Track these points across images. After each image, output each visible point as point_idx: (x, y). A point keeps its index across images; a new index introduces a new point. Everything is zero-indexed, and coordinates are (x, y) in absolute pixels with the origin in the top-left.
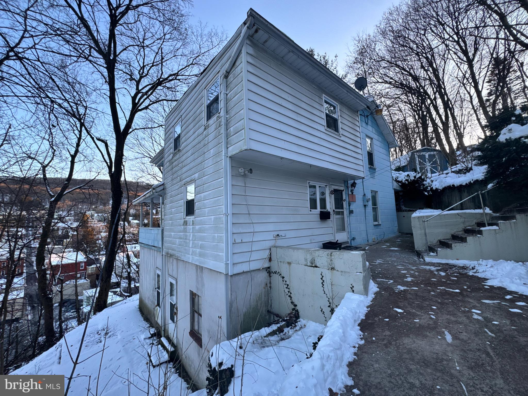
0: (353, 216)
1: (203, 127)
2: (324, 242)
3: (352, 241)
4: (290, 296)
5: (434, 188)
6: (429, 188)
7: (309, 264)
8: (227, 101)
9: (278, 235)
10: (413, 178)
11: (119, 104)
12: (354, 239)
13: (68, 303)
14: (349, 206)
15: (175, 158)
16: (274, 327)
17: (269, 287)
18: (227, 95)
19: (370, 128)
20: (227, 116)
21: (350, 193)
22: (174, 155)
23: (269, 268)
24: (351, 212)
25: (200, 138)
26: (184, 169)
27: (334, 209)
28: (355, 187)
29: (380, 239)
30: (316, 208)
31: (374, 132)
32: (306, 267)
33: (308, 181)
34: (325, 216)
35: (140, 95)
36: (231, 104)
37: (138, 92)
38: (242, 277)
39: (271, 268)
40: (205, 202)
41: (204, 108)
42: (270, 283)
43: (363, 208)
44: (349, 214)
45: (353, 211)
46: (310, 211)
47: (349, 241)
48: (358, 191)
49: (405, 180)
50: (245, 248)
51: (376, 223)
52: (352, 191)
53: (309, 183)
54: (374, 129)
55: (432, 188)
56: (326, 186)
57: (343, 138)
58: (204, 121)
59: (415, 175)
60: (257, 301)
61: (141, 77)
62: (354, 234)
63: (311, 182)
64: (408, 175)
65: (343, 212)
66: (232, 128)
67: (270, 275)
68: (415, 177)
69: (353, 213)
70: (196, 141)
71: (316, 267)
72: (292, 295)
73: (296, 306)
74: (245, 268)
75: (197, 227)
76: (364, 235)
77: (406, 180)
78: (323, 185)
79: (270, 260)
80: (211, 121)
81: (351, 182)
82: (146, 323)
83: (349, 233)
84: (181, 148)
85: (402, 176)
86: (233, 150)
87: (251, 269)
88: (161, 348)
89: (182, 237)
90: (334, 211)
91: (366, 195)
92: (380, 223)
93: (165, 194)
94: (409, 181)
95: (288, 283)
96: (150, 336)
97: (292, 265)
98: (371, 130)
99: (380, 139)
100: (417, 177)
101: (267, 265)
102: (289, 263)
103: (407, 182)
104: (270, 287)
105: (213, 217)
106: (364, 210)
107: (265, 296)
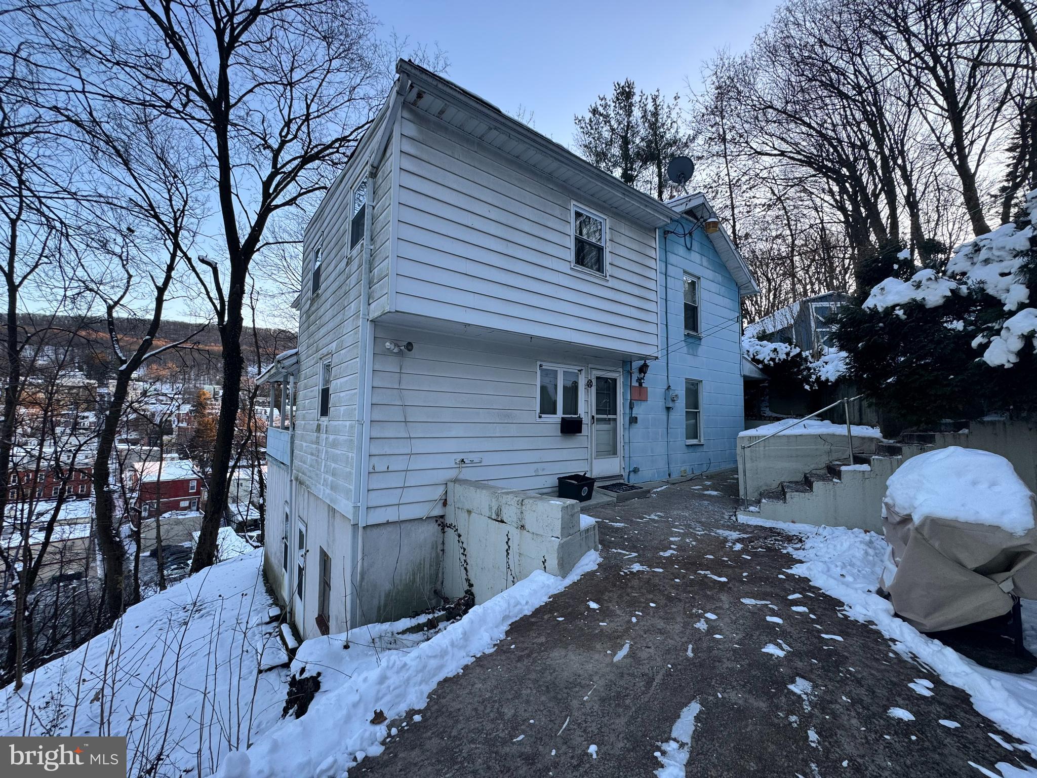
0: (637, 429)
1: (345, 260)
2: (561, 476)
3: (632, 474)
4: (466, 569)
5: (823, 378)
6: (814, 377)
7: (494, 516)
8: (374, 219)
9: (463, 461)
10: (785, 357)
11: (237, 195)
12: (636, 471)
13: (167, 552)
14: (631, 408)
15: (313, 309)
16: (423, 619)
17: (441, 550)
18: (374, 208)
19: (695, 256)
20: (372, 247)
21: (635, 384)
22: (313, 301)
23: (442, 517)
24: (633, 420)
25: (342, 278)
26: (323, 331)
27: (594, 413)
28: (645, 373)
29: (697, 472)
30: (554, 412)
31: (705, 263)
32: (490, 520)
33: (539, 363)
34: (571, 427)
35: (278, 178)
36: (378, 226)
37: (276, 172)
38: (385, 531)
39: (446, 517)
40: (342, 394)
41: (348, 226)
42: (443, 543)
43: (665, 413)
44: (630, 423)
45: (636, 418)
46: (540, 417)
47: (625, 475)
48: (654, 382)
49: (768, 358)
50: (395, 481)
51: (694, 442)
52: (640, 381)
53: (541, 366)
54: (704, 259)
55: (818, 378)
56: (580, 371)
57: (612, 283)
58: (346, 250)
59: (788, 349)
60: (414, 574)
61: (283, 143)
62: (637, 461)
63: (544, 364)
64: (775, 350)
65: (615, 420)
66: (376, 270)
67: (443, 529)
68: (788, 354)
69: (636, 422)
70: (337, 284)
71: (502, 521)
72: (468, 568)
73: (471, 585)
74: (391, 515)
75: (331, 437)
76: (662, 464)
77: (772, 359)
78: (574, 369)
79: (445, 504)
80: (355, 252)
81: (637, 364)
82: (269, 598)
83: (627, 459)
84: (320, 292)
85: (766, 351)
86: (375, 311)
87: (402, 518)
88: (280, 642)
89: (314, 452)
90: (593, 417)
91: (672, 388)
92: (702, 442)
93: (299, 372)
94: (777, 361)
95: (464, 546)
96: (268, 620)
97: (473, 514)
98: (698, 261)
99: (719, 278)
100: (792, 354)
101: (437, 512)
102: (469, 512)
103: (772, 363)
104: (443, 550)
105: (348, 423)
106: (665, 417)
107: (431, 566)
